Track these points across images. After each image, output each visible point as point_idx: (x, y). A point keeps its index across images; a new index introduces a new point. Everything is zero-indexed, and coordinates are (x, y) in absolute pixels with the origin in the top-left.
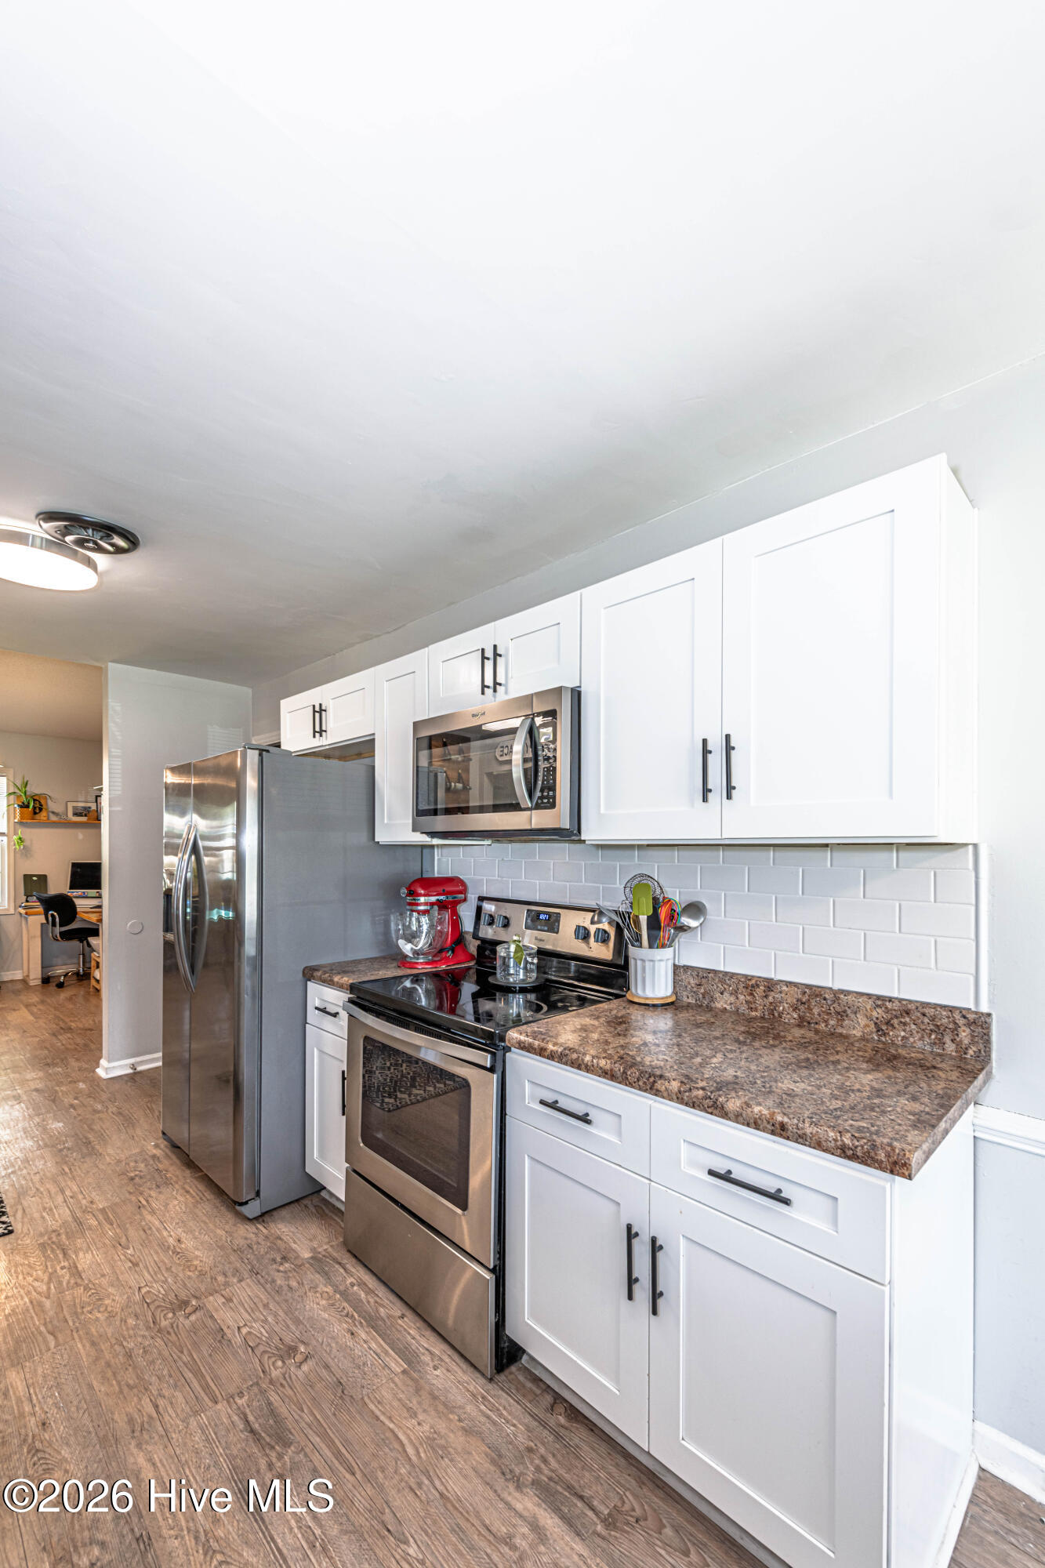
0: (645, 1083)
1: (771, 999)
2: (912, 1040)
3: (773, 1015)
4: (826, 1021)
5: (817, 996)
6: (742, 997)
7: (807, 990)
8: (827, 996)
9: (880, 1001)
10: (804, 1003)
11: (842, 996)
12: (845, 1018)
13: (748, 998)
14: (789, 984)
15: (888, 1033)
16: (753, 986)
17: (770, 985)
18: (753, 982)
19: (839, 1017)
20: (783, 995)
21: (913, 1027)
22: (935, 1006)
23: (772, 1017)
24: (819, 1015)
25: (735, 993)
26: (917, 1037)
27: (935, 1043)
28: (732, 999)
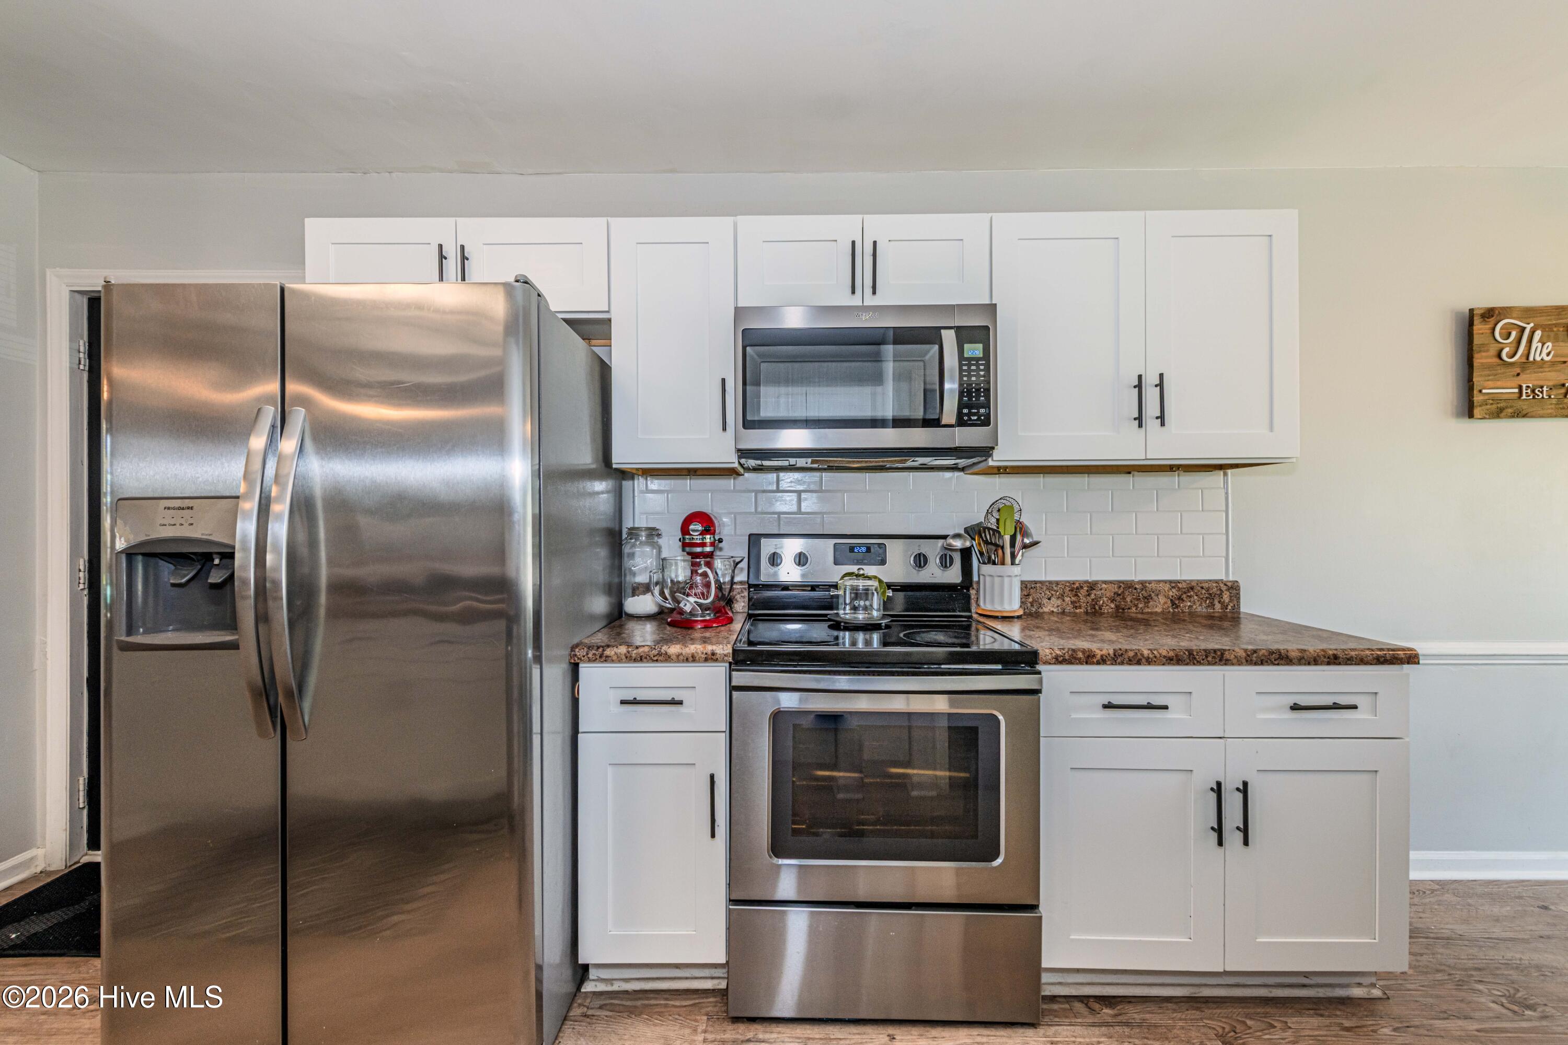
0: (1214, 657)
1: (1093, 596)
2: (1194, 607)
3: (1095, 609)
4: (1136, 606)
5: (1129, 588)
6: (1067, 599)
7: (1121, 584)
8: (1137, 586)
9: (1174, 584)
10: (1120, 595)
11: (1147, 585)
12: (1150, 600)
13: (1073, 599)
14: (1105, 582)
15: (1180, 606)
16: (1077, 588)
17: (1092, 586)
18: (1077, 585)
19: (1146, 600)
20: (1102, 591)
21: (1196, 597)
22: (1207, 581)
23: (1093, 610)
24: (1131, 602)
25: (1062, 597)
26: (1198, 603)
27: (1209, 606)
28: (1059, 602)
